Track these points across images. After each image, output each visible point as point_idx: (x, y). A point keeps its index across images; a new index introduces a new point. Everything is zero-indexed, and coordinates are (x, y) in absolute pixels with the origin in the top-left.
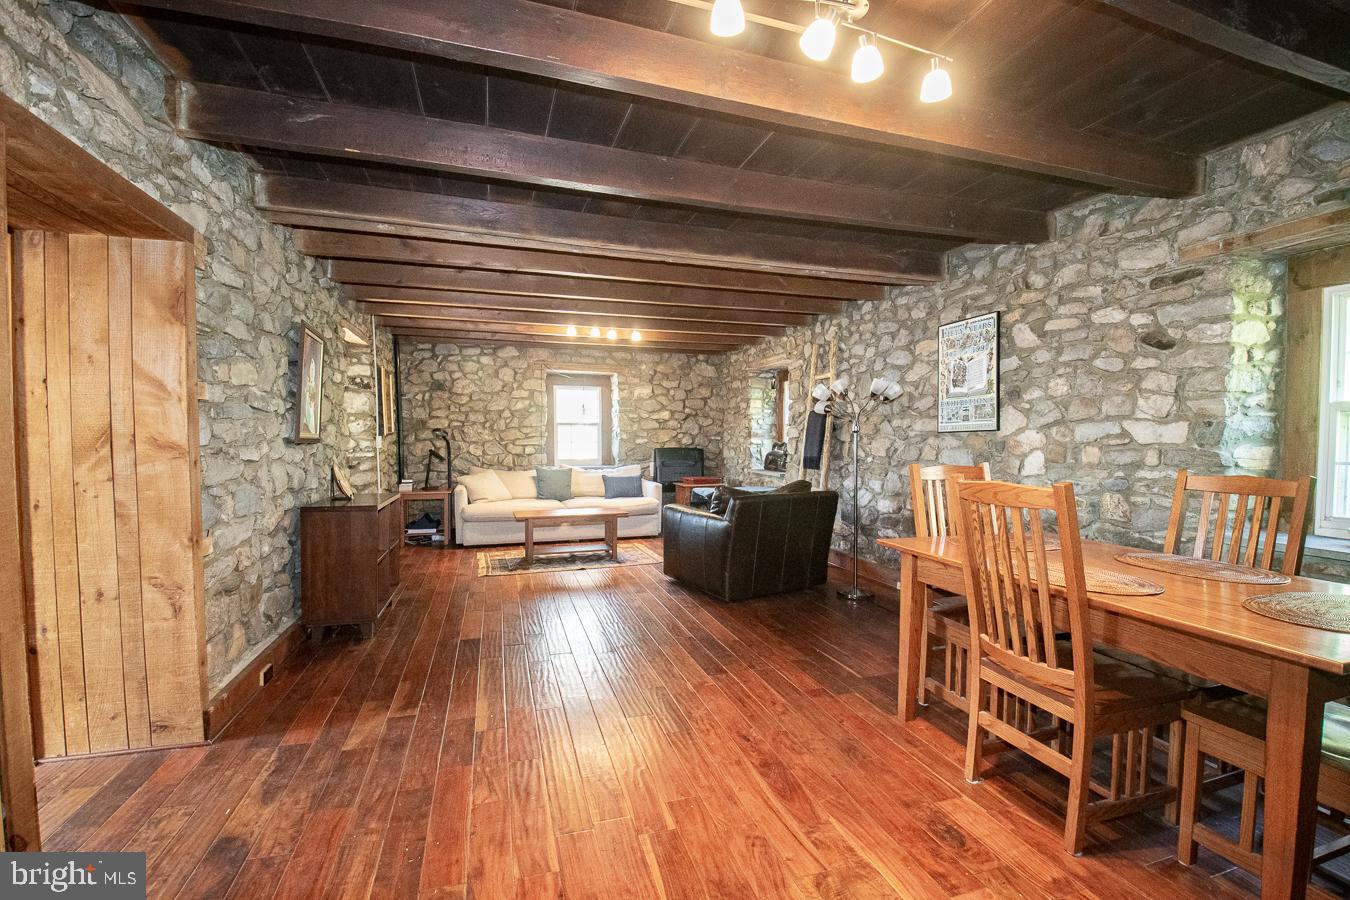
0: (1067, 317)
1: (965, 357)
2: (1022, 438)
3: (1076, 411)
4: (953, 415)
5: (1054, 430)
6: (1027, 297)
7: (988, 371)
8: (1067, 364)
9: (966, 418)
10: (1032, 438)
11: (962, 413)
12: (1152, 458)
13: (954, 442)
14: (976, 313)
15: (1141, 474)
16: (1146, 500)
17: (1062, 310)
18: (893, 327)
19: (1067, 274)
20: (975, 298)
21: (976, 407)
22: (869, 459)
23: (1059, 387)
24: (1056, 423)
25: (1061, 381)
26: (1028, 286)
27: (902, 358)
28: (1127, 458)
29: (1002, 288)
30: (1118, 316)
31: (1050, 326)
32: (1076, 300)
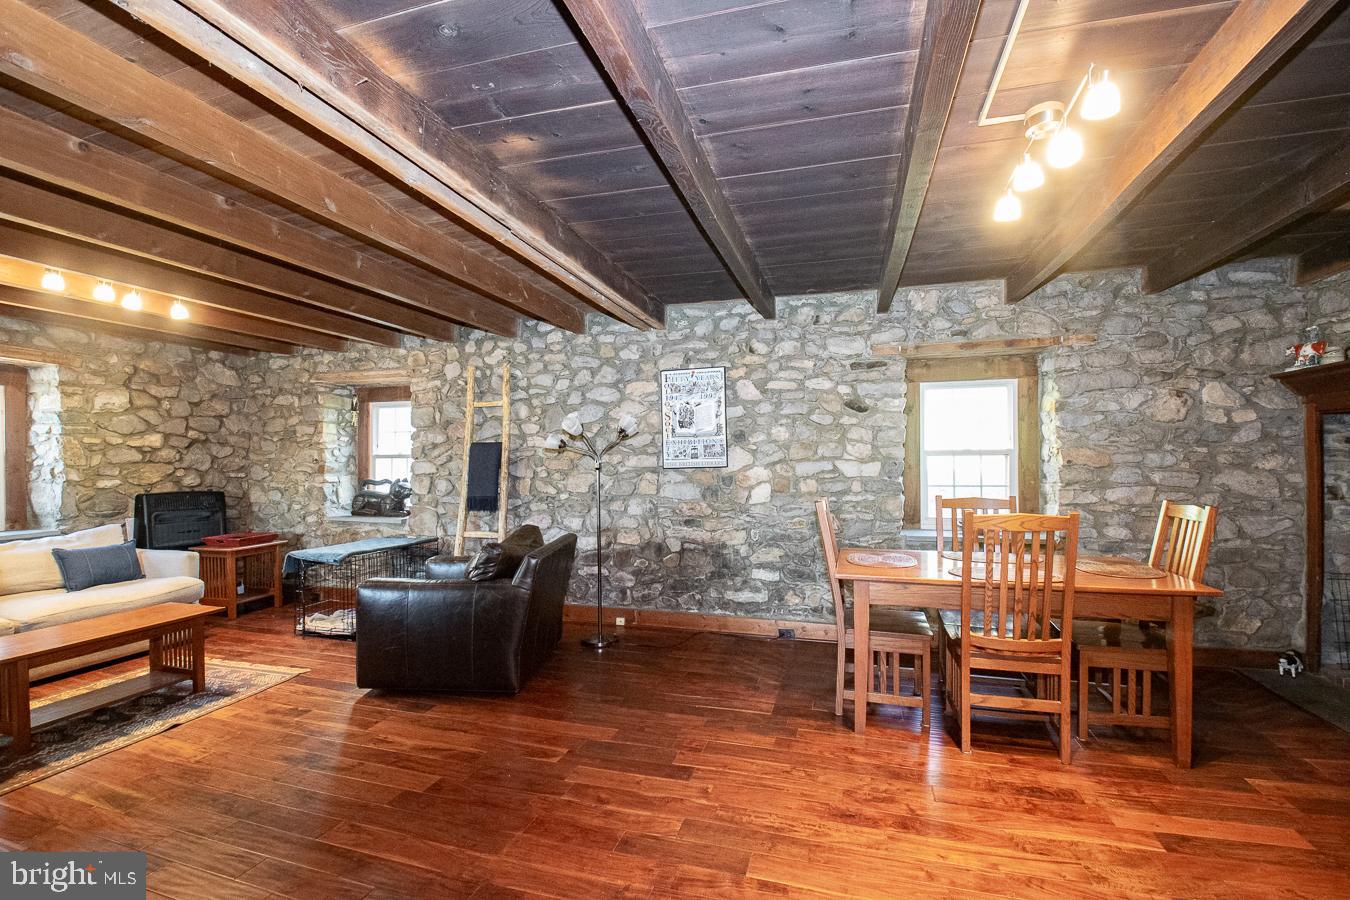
0: (786, 380)
1: (692, 402)
2: (750, 473)
3: (796, 452)
4: (681, 453)
5: (778, 467)
6: (749, 359)
7: (717, 416)
8: (787, 416)
9: (695, 456)
10: (760, 472)
11: (689, 451)
12: (856, 487)
13: (680, 478)
14: (699, 365)
15: (848, 498)
16: (854, 516)
17: (782, 374)
18: (595, 363)
19: (787, 347)
20: (697, 352)
21: (706, 447)
22: (563, 496)
23: (781, 433)
24: (780, 461)
25: (783, 429)
26: (752, 351)
27: (608, 395)
28: (839, 487)
29: (724, 348)
30: (827, 385)
31: (771, 385)
32: (793, 368)
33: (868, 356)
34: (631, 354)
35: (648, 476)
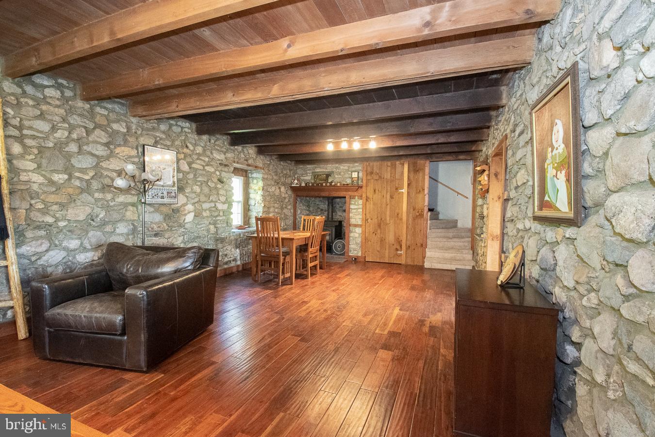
0: (199, 164)
1: (161, 167)
2: (186, 207)
3: (203, 198)
4: (155, 195)
5: (196, 205)
6: (185, 150)
7: (173, 177)
8: (199, 181)
9: (162, 197)
10: (190, 207)
11: (160, 194)
12: (221, 214)
13: (152, 209)
14: (162, 147)
15: (218, 218)
16: (220, 225)
17: (198, 162)
18: (91, 126)
19: (199, 150)
20: (161, 139)
21: (168, 193)
22: (62, 224)
23: (197, 189)
24: (197, 202)
25: (197, 187)
26: (187, 147)
27: (101, 151)
28: (216, 214)
29: (173, 141)
30: (213, 170)
31: (194, 166)
32: (201, 159)
33: (225, 162)
34: (121, 128)
35: (130, 208)
